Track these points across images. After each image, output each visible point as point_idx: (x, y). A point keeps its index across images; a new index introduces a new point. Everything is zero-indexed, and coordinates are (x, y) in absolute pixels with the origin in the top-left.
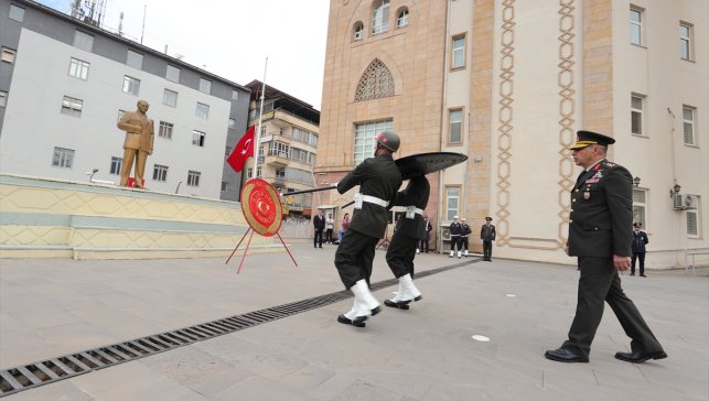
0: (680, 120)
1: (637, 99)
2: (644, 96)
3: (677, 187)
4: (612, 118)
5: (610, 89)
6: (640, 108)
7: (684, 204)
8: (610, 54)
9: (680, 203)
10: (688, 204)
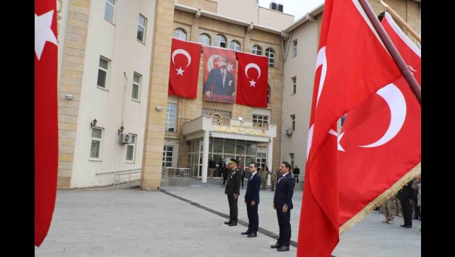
0: (131, 82)
1: (104, 62)
2: (110, 60)
3: (122, 128)
4: (82, 72)
5: (83, 50)
6: (106, 68)
7: (124, 141)
8: (87, 22)
9: (122, 140)
10: (126, 140)
